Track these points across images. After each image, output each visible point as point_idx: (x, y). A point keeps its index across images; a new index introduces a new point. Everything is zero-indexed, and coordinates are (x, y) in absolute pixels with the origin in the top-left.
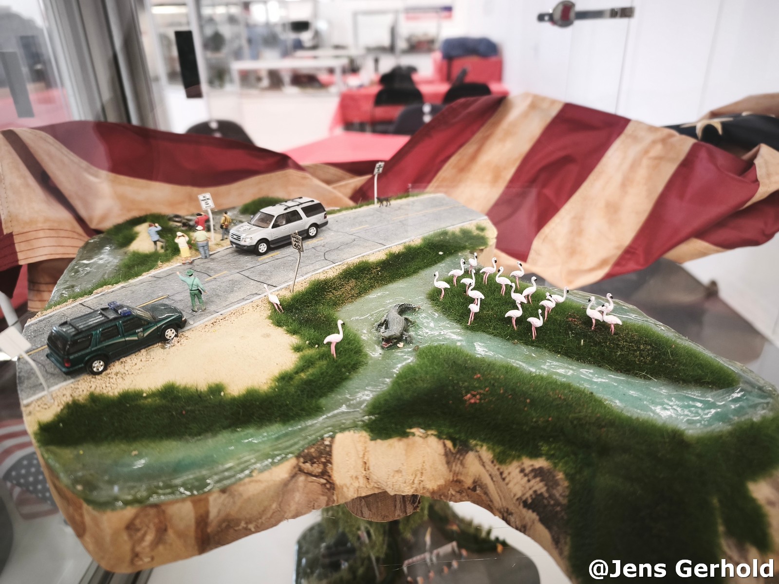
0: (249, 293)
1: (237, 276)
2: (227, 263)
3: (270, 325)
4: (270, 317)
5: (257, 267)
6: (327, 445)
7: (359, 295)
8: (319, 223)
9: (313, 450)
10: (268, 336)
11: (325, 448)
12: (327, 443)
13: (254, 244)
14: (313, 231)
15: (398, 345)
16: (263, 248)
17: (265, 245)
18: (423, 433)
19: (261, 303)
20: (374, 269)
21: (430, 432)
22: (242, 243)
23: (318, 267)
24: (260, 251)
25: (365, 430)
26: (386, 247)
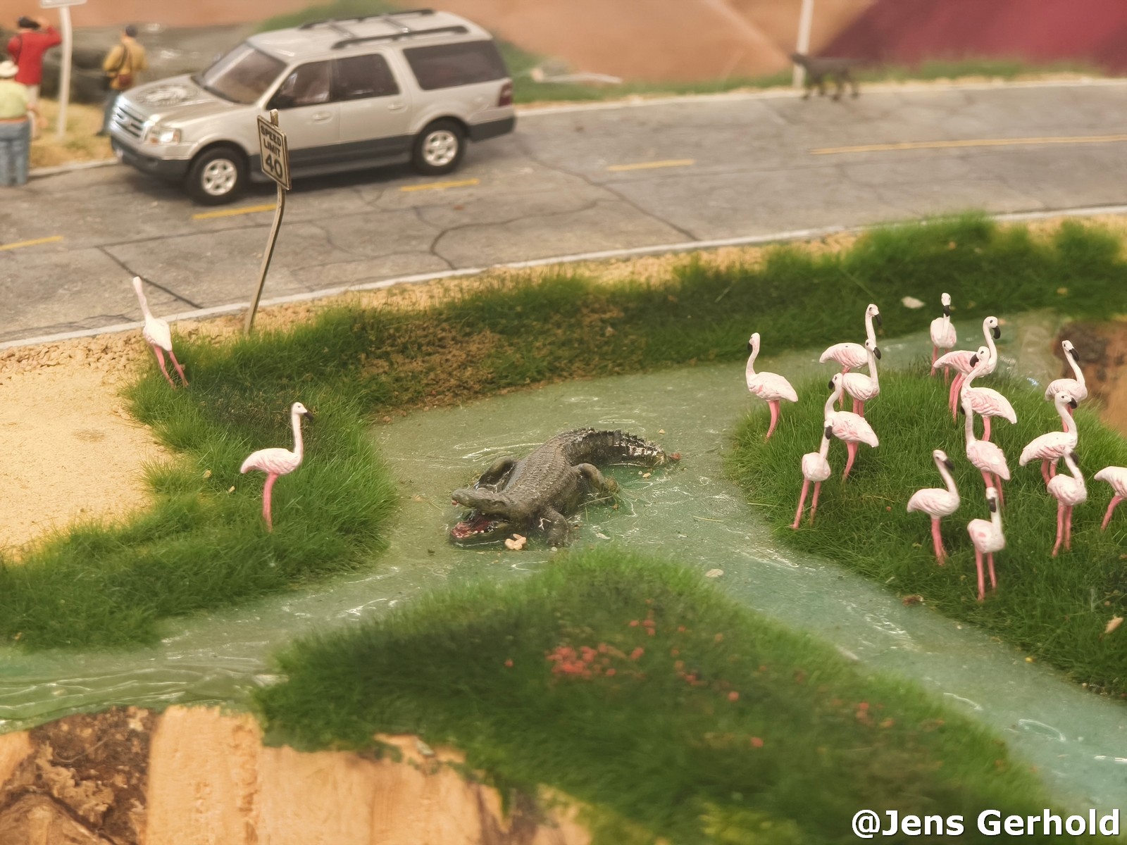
0: (99, 310)
1: (89, 256)
2: (79, 211)
3: (120, 411)
4: (130, 393)
5: (170, 241)
6: (133, 733)
7: (492, 386)
8: (470, 118)
9: (87, 732)
10: (95, 437)
11: (128, 740)
12: (135, 725)
13: (187, 155)
14: (441, 149)
15: (509, 542)
16: (220, 178)
17: (231, 169)
18: (427, 757)
19: (121, 343)
20: (594, 311)
21: (445, 757)
22: (145, 146)
23: (384, 271)
24: (208, 187)
25: (254, 712)
26: (692, 245)
